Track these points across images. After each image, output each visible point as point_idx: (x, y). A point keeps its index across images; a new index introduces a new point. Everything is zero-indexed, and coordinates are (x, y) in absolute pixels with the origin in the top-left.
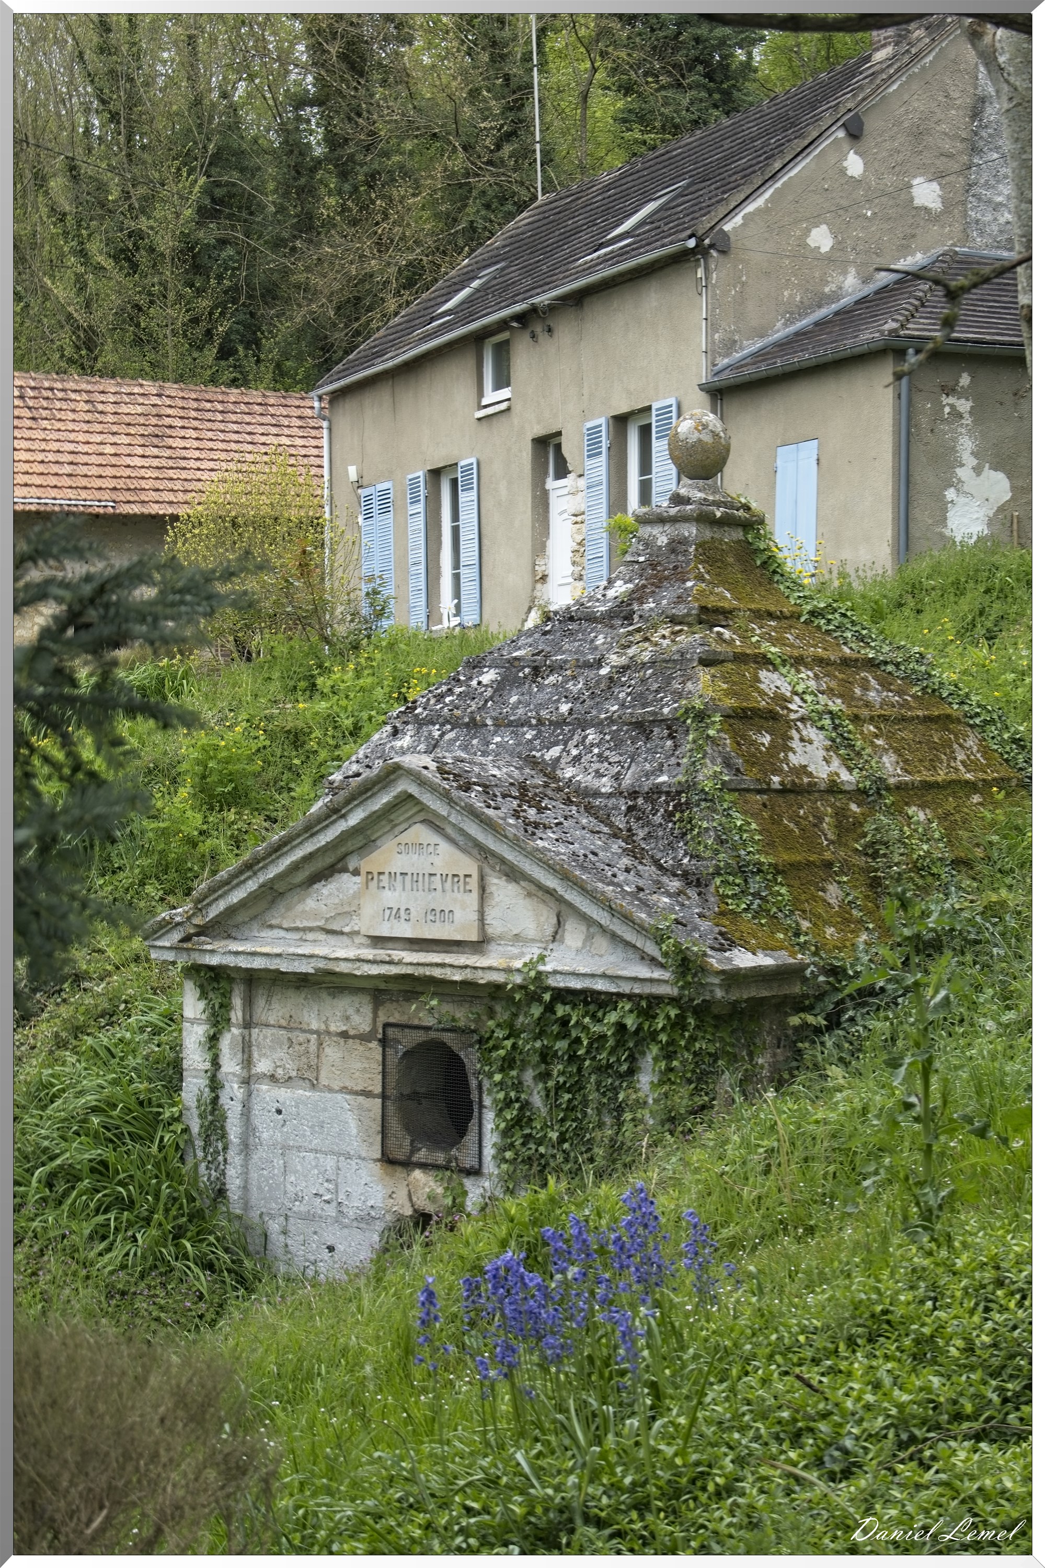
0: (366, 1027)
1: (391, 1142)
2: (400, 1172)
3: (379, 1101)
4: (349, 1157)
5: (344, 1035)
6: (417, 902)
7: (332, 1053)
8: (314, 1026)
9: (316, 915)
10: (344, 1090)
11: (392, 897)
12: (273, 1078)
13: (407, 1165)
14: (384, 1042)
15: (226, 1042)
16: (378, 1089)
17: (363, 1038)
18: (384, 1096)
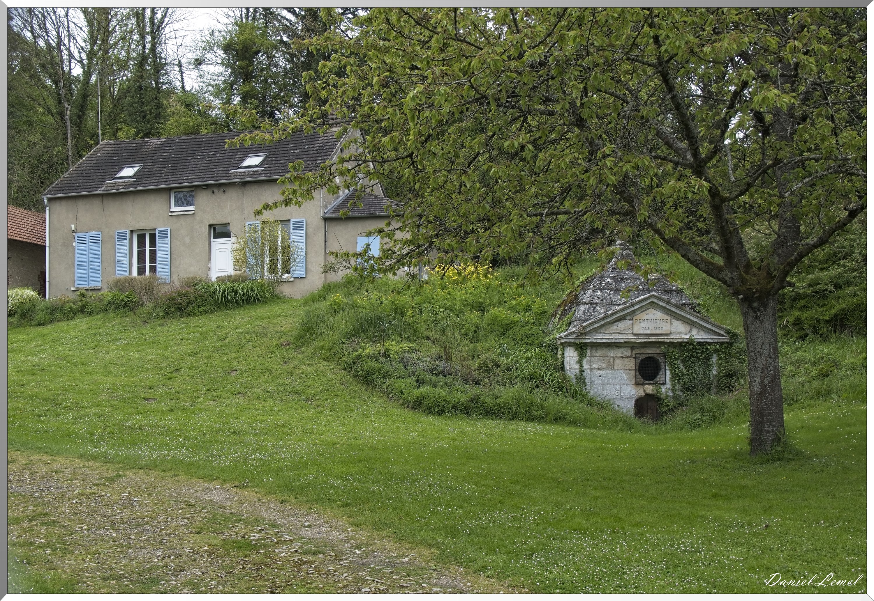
0: (629, 355)
1: (638, 380)
2: (640, 386)
3: (634, 371)
4: (624, 384)
5: (622, 357)
6: (652, 326)
7: (618, 361)
8: (612, 355)
9: (617, 330)
10: (623, 369)
11: (643, 325)
12: (598, 369)
13: (643, 384)
14: (635, 358)
15: (585, 361)
16: (634, 368)
17: (628, 357)
18: (635, 370)
